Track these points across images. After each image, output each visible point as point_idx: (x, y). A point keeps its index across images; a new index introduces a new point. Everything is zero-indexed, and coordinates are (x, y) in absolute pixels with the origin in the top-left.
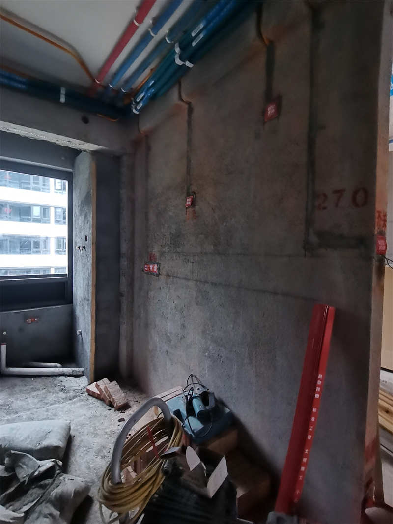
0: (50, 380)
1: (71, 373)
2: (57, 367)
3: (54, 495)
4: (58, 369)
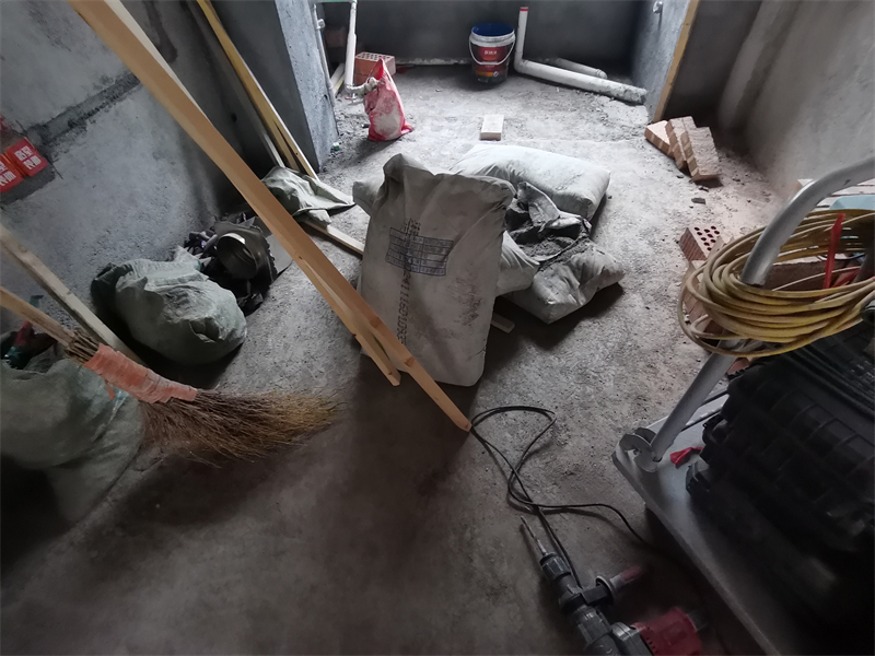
0: (585, 97)
1: (621, 95)
2: (599, 76)
3: (576, 260)
4: (601, 80)
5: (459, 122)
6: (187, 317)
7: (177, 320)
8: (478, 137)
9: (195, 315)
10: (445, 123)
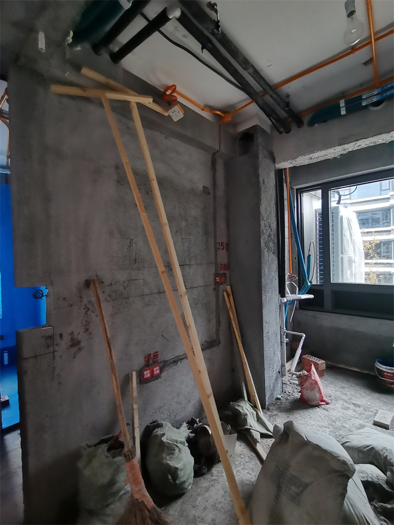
5: (361, 409)
6: (168, 462)
7: (165, 462)
8: (373, 422)
9: (172, 463)
10: (352, 406)
